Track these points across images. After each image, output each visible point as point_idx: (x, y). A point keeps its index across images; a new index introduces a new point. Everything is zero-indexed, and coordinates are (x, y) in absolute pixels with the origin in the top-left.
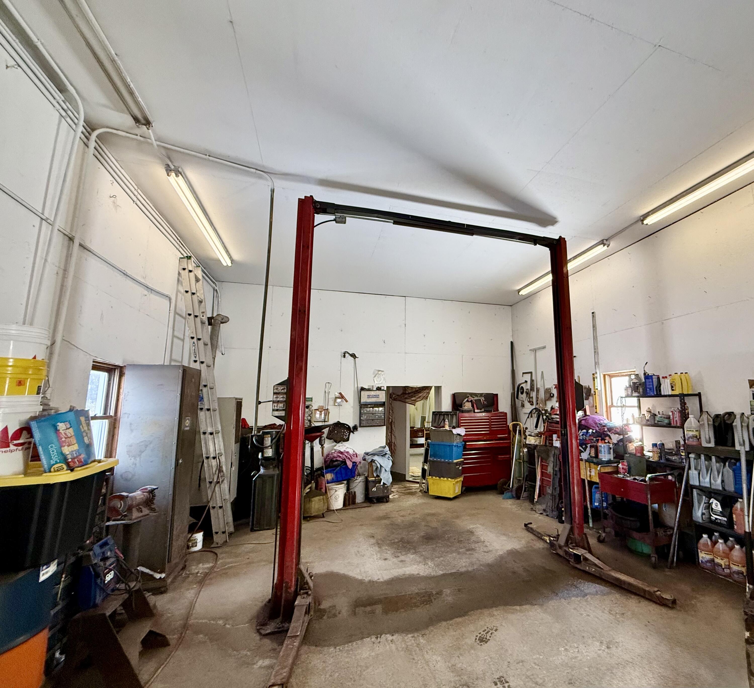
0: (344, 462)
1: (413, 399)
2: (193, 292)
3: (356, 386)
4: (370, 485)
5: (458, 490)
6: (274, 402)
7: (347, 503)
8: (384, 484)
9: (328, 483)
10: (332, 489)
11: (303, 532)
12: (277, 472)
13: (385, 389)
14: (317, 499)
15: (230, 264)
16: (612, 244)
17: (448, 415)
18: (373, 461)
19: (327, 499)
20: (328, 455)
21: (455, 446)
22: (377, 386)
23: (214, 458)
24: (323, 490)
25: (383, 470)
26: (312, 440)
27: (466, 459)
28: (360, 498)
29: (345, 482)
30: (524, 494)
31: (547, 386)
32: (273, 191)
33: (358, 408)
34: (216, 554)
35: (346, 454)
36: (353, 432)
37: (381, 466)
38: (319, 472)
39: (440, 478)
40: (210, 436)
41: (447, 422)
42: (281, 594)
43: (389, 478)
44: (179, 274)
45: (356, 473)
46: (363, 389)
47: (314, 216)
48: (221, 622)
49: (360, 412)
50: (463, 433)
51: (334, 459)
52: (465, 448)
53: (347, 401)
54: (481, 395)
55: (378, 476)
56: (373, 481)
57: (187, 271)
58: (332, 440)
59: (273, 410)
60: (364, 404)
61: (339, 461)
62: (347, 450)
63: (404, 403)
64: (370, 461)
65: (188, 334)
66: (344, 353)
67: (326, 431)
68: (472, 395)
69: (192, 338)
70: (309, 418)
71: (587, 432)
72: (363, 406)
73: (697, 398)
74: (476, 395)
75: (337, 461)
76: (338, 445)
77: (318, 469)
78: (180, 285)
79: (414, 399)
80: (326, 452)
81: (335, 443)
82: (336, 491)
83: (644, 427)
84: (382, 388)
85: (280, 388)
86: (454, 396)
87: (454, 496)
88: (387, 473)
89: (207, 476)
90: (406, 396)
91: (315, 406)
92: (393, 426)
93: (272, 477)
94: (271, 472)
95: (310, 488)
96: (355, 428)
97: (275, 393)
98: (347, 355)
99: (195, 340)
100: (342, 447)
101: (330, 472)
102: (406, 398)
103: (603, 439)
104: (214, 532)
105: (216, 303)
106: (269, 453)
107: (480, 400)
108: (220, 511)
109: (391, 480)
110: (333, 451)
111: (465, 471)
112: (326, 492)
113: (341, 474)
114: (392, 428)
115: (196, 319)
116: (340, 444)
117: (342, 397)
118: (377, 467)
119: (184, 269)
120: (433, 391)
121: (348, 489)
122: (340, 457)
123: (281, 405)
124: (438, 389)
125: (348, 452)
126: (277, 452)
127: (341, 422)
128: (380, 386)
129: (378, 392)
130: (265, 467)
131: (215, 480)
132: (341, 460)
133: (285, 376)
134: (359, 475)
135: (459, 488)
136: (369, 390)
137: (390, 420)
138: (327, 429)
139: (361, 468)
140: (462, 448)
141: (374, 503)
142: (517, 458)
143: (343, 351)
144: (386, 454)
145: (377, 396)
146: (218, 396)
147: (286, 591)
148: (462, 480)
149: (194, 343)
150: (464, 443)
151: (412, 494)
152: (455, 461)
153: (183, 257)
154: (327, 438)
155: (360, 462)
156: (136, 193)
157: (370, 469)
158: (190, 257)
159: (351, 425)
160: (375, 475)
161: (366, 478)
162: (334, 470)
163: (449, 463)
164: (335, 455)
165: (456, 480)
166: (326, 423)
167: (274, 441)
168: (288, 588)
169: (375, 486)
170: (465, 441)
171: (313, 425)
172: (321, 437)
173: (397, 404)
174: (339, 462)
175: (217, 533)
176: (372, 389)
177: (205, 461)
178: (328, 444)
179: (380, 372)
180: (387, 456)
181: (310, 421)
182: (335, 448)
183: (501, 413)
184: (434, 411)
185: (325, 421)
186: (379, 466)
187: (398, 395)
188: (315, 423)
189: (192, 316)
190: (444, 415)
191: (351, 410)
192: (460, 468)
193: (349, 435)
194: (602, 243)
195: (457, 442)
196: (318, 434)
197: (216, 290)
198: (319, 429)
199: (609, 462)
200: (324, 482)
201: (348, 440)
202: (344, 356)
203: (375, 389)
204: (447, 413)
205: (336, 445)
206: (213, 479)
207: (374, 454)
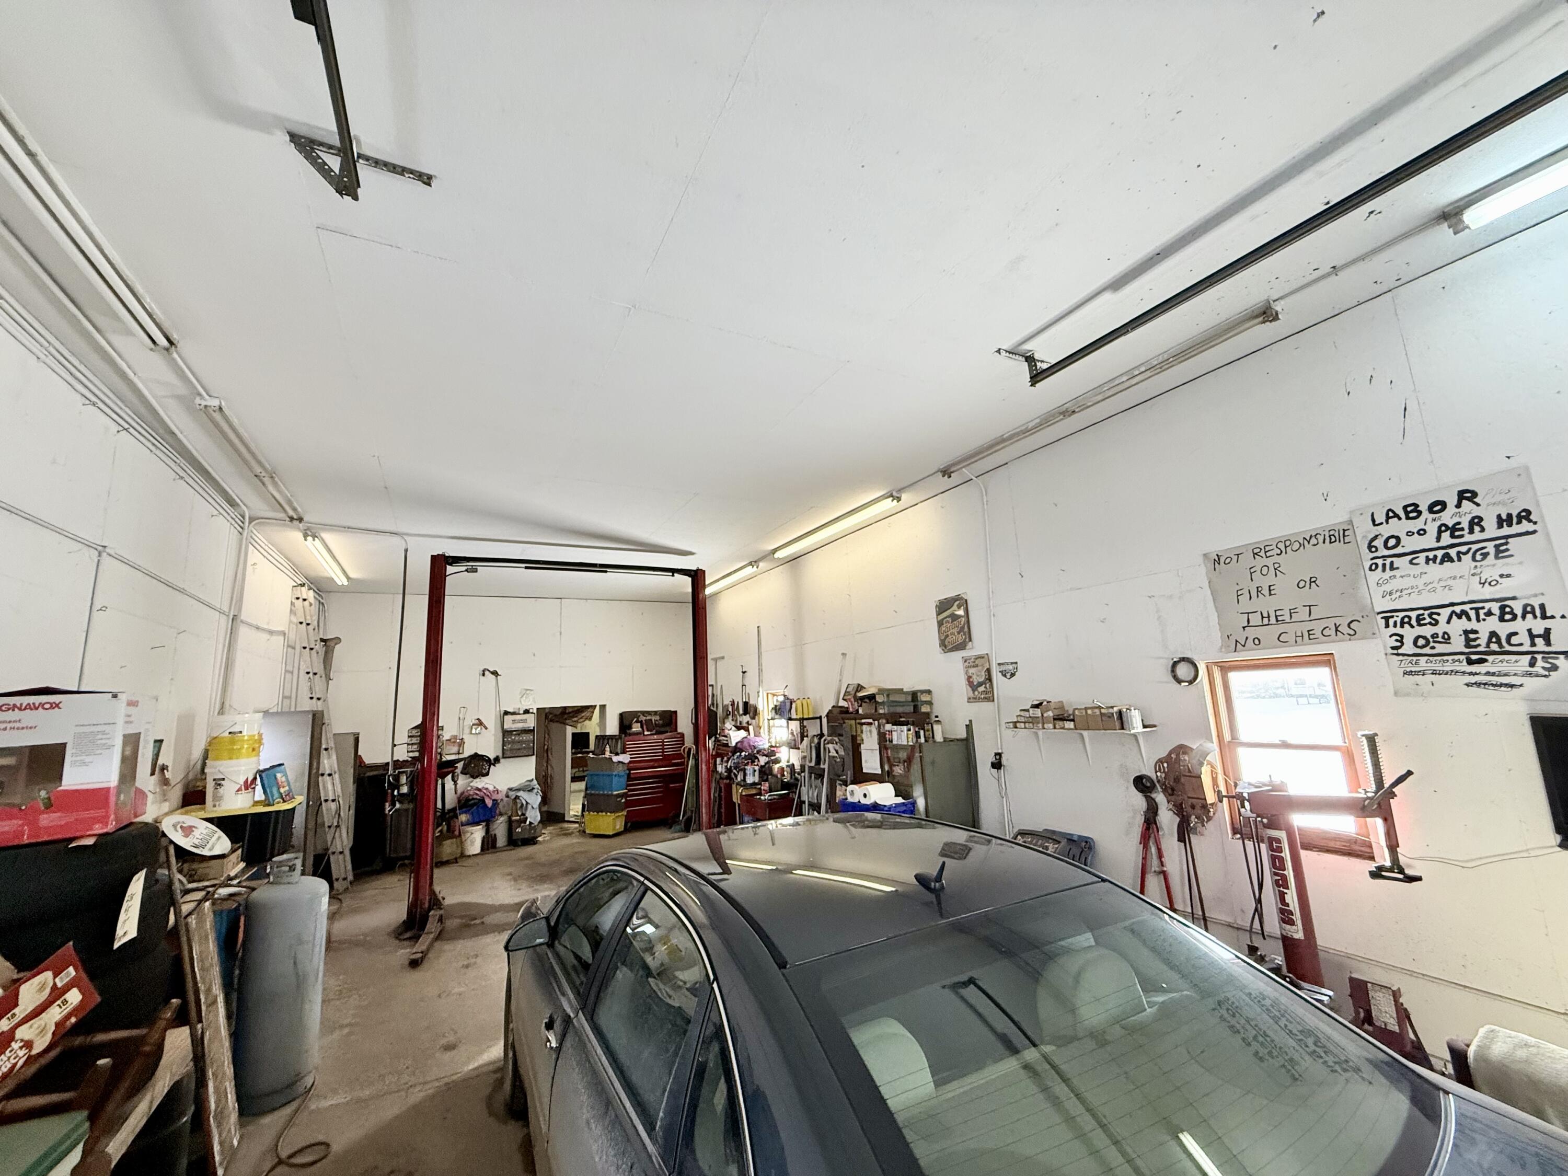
0: (482, 800)
1: (574, 719)
2: (308, 622)
3: (498, 709)
4: (514, 825)
5: (619, 826)
6: (408, 744)
7: (486, 847)
8: (531, 823)
9: (462, 825)
10: (467, 832)
11: (435, 876)
12: (411, 806)
13: (535, 711)
14: (448, 842)
15: (346, 583)
16: (761, 564)
17: (612, 739)
18: (517, 797)
19: (462, 842)
20: (462, 793)
21: (616, 776)
22: (525, 708)
23: (333, 801)
24: (457, 833)
25: (529, 807)
26: (443, 776)
27: (630, 790)
28: (501, 841)
29: (484, 824)
30: (693, 826)
31: (725, 703)
32: (406, 551)
33: (501, 734)
34: (340, 900)
35: (485, 791)
36: (494, 765)
37: (527, 803)
38: (451, 814)
39: (598, 813)
40: (328, 777)
41: (608, 748)
42: (416, 912)
43: (537, 816)
44: (292, 603)
45: (497, 812)
46: (506, 713)
47: (446, 568)
48: (362, 937)
49: (503, 740)
50: (626, 761)
51: (471, 797)
52: (629, 778)
53: (486, 728)
54: (656, 713)
55: (523, 814)
56: (517, 821)
57: (301, 600)
58: (468, 776)
59: (408, 752)
60: (508, 731)
61: (476, 799)
62: (486, 786)
63: (562, 725)
64: (513, 797)
65: (303, 668)
66: (484, 671)
67: (460, 765)
68: (644, 713)
69: (308, 673)
70: (439, 750)
71: (740, 755)
72: (506, 733)
73: (818, 721)
74: (649, 713)
75: (473, 799)
76: (475, 780)
77: (450, 811)
78: (292, 616)
79: (576, 719)
80: (459, 792)
81: (471, 779)
82: (472, 834)
83: (791, 750)
84: (531, 711)
85: (414, 732)
86: (622, 716)
87: (614, 832)
88: (534, 811)
89: (326, 820)
90: (566, 716)
91: (446, 735)
92: (549, 755)
93: (407, 810)
94: (406, 806)
95: (441, 831)
96: (497, 760)
97: (409, 737)
98: (487, 673)
99: (311, 675)
100: (480, 783)
101: (465, 812)
102: (566, 719)
103: (753, 762)
104: (334, 878)
105: (322, 619)
106: (405, 790)
107: (651, 720)
108: (341, 857)
109: (539, 818)
110: (469, 788)
111: (628, 804)
112: (460, 835)
113: (478, 814)
114: (548, 756)
115: (312, 652)
116: (478, 780)
117: (480, 723)
118: (522, 804)
119: (298, 598)
120: (597, 711)
121: (487, 831)
122: (477, 794)
123: (415, 747)
124: (603, 707)
125: (487, 789)
126: (411, 789)
127: (480, 753)
128: (528, 708)
129: (526, 716)
130: (400, 802)
131: (335, 824)
132: (478, 797)
133: (418, 720)
134: (501, 814)
135: (621, 824)
136: (514, 713)
137: (546, 747)
138: (462, 762)
139: (504, 807)
140: (626, 777)
141: (518, 846)
142: (690, 786)
143: (482, 669)
144: (533, 788)
145: (525, 721)
146: (334, 732)
147: (421, 908)
148: (625, 814)
149: (310, 678)
150: (628, 772)
151: (568, 834)
152: (615, 793)
153: (296, 584)
154: (462, 773)
155: (502, 800)
156: (266, 548)
157: (514, 808)
158: (304, 584)
159: (492, 757)
160: (520, 814)
161: (510, 817)
162: (469, 810)
163: (608, 795)
164: (471, 793)
165: (617, 815)
166: (461, 756)
167: (409, 779)
168: (422, 904)
169: (519, 826)
170: (630, 770)
171: (444, 759)
172: (453, 772)
173: (554, 726)
174: (476, 801)
175: (337, 880)
176: (517, 711)
177: (323, 803)
178: (462, 781)
179: (528, 692)
180: (535, 791)
181: (441, 754)
182: (471, 784)
183: (679, 733)
184: (599, 734)
185: (459, 753)
186: (524, 803)
187: (556, 715)
188: (447, 756)
189: (308, 649)
190: (608, 739)
191: (493, 738)
192: (623, 801)
193: (489, 768)
194: (751, 564)
195: (620, 770)
196: (450, 769)
197: (323, 603)
198: (452, 763)
199: (754, 784)
200: (457, 825)
201: (487, 774)
202: (484, 675)
203: (521, 712)
204: (612, 737)
205: (472, 782)
206: (333, 823)
207: (518, 790)
